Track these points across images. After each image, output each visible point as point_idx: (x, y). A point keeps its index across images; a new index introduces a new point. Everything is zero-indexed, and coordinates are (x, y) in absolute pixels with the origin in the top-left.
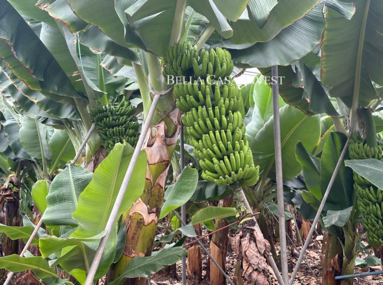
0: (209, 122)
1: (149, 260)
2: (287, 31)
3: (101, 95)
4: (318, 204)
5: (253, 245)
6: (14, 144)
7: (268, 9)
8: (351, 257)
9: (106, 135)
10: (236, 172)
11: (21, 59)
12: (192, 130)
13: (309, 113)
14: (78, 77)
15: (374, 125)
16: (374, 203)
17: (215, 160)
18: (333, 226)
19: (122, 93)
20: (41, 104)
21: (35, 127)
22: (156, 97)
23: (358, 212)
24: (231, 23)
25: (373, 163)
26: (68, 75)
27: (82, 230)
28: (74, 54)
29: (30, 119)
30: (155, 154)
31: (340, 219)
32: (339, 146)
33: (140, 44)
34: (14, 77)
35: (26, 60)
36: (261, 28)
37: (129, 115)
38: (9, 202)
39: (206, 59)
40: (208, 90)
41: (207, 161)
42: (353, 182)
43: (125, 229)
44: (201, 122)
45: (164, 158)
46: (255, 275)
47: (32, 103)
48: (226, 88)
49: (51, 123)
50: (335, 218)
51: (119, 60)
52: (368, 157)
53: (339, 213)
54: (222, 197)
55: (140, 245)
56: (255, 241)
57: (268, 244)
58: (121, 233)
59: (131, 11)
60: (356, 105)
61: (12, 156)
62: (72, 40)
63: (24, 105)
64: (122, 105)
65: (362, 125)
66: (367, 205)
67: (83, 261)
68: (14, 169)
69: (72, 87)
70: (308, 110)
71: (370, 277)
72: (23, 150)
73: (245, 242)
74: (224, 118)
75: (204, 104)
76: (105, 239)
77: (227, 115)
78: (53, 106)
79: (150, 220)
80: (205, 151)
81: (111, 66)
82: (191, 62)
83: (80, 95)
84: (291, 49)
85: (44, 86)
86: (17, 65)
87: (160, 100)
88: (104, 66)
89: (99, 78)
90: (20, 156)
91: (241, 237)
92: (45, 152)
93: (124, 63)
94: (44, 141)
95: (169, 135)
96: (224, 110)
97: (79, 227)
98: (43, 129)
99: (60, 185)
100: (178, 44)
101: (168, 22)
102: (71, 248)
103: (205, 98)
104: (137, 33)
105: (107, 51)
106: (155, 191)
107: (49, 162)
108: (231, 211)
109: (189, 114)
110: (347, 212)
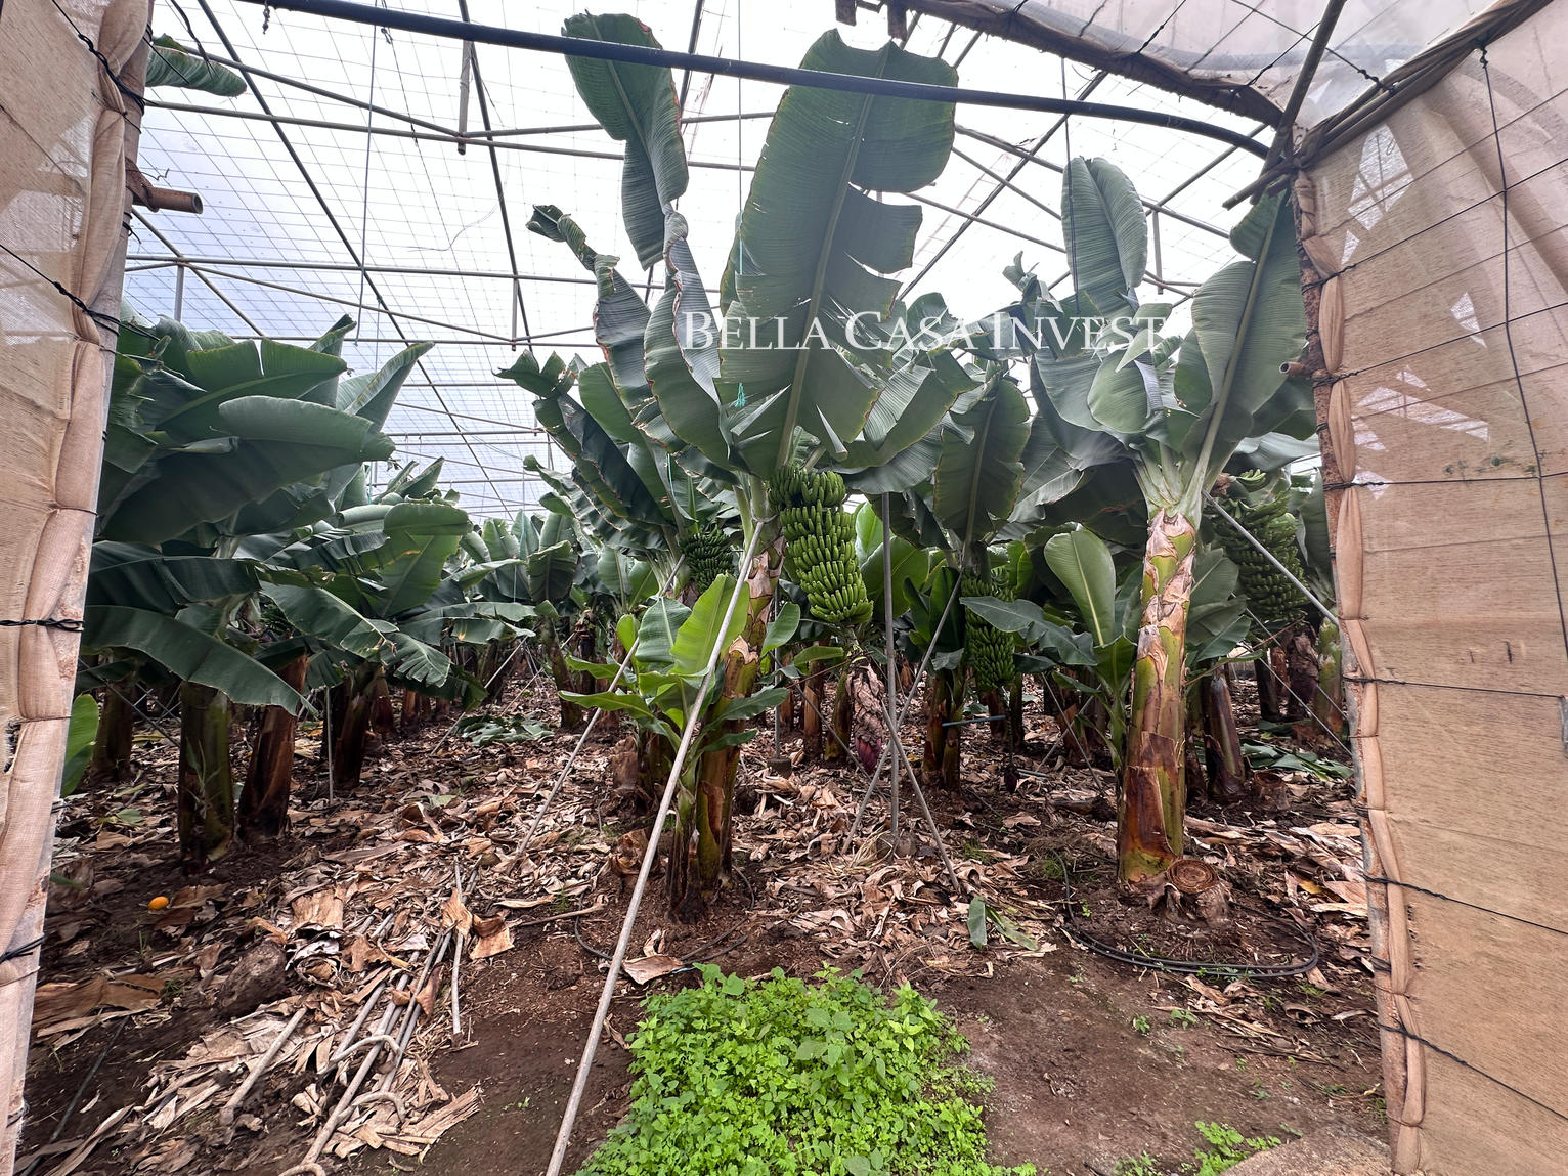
0: (819, 552)
1: (749, 702)
2: (902, 455)
3: (692, 522)
4: (927, 646)
5: (866, 686)
6: (592, 577)
7: (886, 431)
8: (959, 703)
9: (697, 566)
10: (849, 608)
11: (608, 484)
12: (800, 561)
13: (920, 547)
14: (667, 503)
15: (989, 560)
16: (987, 645)
17: (826, 594)
18: (943, 670)
19: (714, 522)
20: (626, 532)
21: (614, 558)
22: (759, 524)
23: (970, 653)
24: (845, 444)
25: (990, 600)
26: (657, 501)
27: (680, 667)
28: (664, 479)
29: (609, 549)
30: (758, 587)
31: (951, 661)
32: (950, 583)
33: (745, 467)
34: (597, 503)
35: (614, 484)
36: (878, 450)
37: (722, 545)
38: (585, 639)
39: (816, 483)
40: (819, 517)
41: (817, 595)
42: (965, 621)
43: (723, 668)
44: (811, 552)
45: (767, 592)
46: (868, 718)
47: (615, 531)
48: (839, 516)
49: (633, 554)
50: (944, 661)
51: (718, 483)
52: (982, 595)
53: (949, 655)
54: (818, 639)
55: (739, 685)
56: (868, 682)
57: (882, 685)
58: (719, 672)
59: (738, 430)
60: (970, 538)
61: (590, 590)
62: (663, 464)
63: (605, 533)
64: (715, 535)
65: (975, 560)
66: (980, 646)
67: (681, 701)
68: (589, 605)
69: (660, 514)
70: (920, 543)
71: (974, 726)
72: (601, 583)
73: (858, 683)
74: (836, 548)
75: (814, 533)
76: (709, 677)
77: (839, 544)
78: (638, 535)
79: (751, 659)
80: (814, 585)
81: (708, 491)
82: (800, 486)
83: (667, 522)
84: (906, 475)
85: (631, 513)
86: (603, 490)
87: (763, 529)
88: (700, 490)
89: (688, 505)
90: (598, 589)
91: (853, 678)
92: (625, 588)
93: (724, 487)
94: (624, 574)
95: (772, 566)
96: (836, 539)
97: (676, 665)
98: (622, 559)
99: (653, 619)
100: (786, 467)
101: (776, 443)
102: (668, 686)
103: (815, 526)
104: (741, 454)
105: (707, 474)
106: (757, 627)
107: (629, 597)
108: (837, 652)
109: (797, 544)
110: (958, 654)
